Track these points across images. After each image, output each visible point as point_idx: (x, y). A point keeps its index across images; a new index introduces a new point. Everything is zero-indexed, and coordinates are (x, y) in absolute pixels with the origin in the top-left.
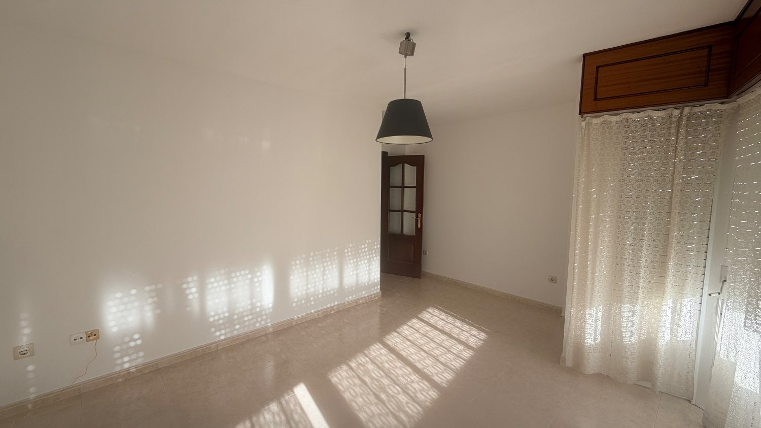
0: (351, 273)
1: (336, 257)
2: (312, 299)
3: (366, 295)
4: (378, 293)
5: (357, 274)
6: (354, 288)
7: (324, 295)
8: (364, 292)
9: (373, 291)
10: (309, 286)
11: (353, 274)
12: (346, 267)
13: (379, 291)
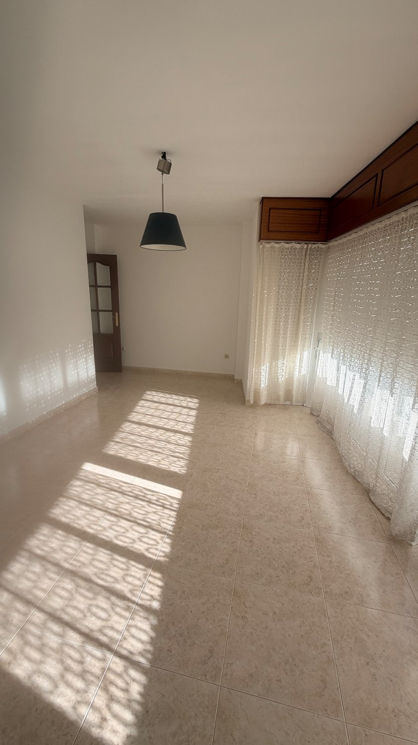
0: (73, 373)
1: (58, 359)
2: (42, 401)
3: (87, 391)
4: (96, 388)
5: (78, 373)
6: (76, 387)
7: (53, 396)
8: (85, 389)
9: (92, 387)
10: (39, 389)
11: (75, 373)
12: (68, 367)
13: (96, 386)
